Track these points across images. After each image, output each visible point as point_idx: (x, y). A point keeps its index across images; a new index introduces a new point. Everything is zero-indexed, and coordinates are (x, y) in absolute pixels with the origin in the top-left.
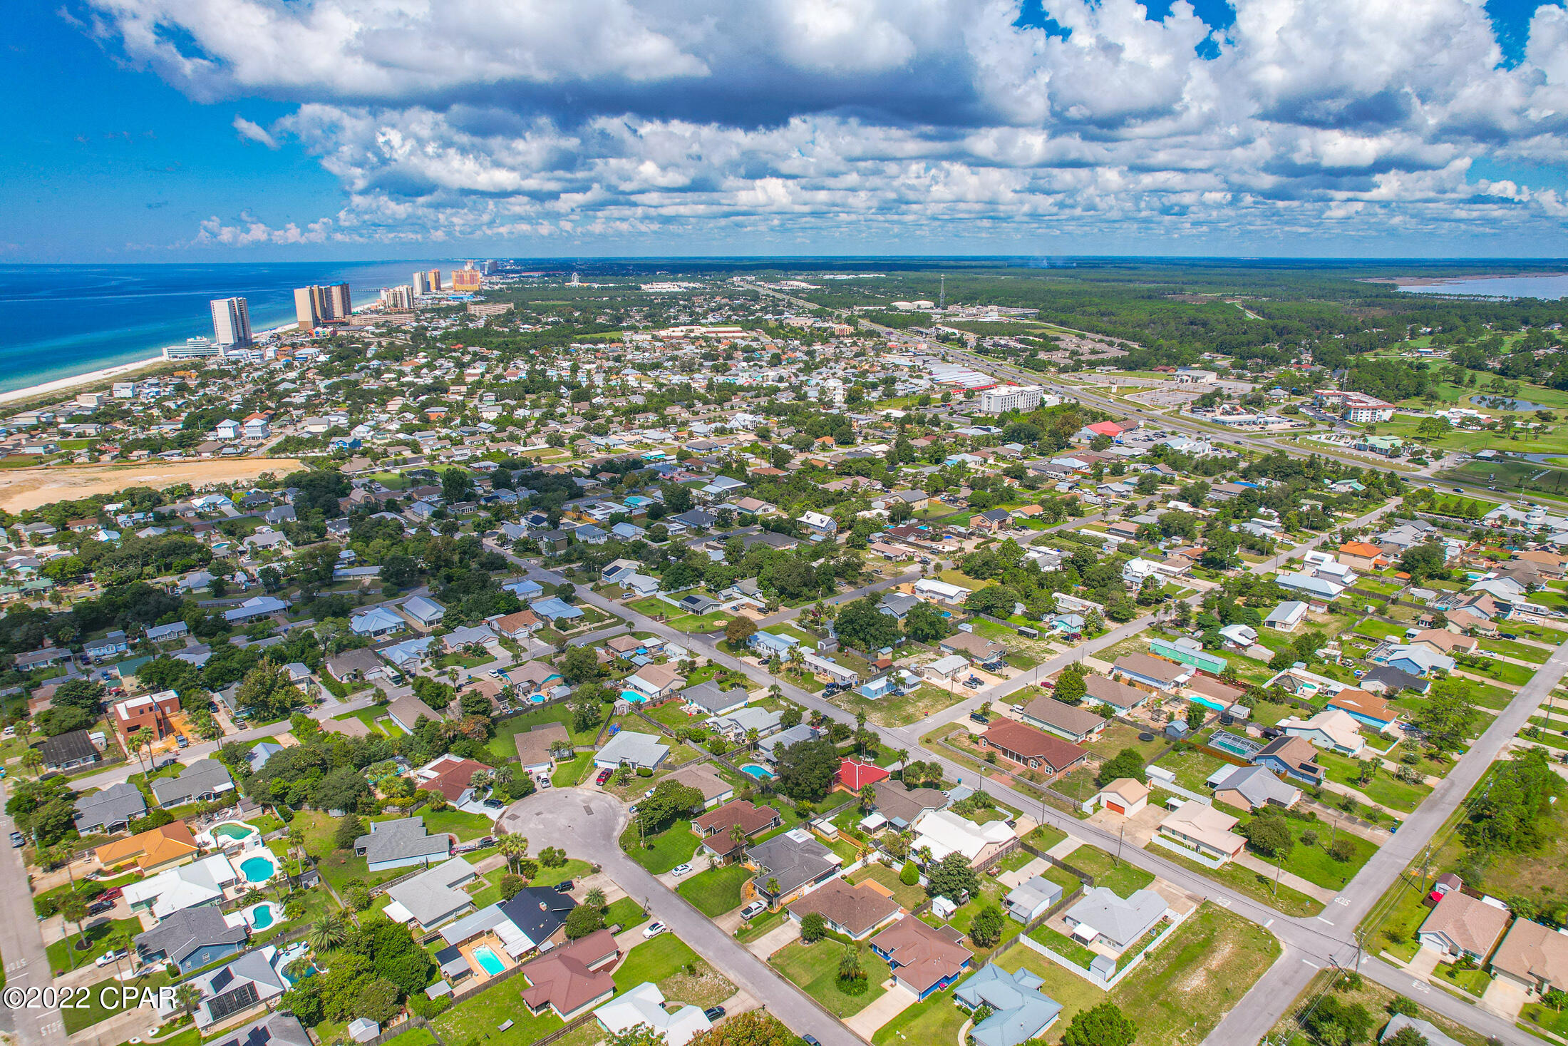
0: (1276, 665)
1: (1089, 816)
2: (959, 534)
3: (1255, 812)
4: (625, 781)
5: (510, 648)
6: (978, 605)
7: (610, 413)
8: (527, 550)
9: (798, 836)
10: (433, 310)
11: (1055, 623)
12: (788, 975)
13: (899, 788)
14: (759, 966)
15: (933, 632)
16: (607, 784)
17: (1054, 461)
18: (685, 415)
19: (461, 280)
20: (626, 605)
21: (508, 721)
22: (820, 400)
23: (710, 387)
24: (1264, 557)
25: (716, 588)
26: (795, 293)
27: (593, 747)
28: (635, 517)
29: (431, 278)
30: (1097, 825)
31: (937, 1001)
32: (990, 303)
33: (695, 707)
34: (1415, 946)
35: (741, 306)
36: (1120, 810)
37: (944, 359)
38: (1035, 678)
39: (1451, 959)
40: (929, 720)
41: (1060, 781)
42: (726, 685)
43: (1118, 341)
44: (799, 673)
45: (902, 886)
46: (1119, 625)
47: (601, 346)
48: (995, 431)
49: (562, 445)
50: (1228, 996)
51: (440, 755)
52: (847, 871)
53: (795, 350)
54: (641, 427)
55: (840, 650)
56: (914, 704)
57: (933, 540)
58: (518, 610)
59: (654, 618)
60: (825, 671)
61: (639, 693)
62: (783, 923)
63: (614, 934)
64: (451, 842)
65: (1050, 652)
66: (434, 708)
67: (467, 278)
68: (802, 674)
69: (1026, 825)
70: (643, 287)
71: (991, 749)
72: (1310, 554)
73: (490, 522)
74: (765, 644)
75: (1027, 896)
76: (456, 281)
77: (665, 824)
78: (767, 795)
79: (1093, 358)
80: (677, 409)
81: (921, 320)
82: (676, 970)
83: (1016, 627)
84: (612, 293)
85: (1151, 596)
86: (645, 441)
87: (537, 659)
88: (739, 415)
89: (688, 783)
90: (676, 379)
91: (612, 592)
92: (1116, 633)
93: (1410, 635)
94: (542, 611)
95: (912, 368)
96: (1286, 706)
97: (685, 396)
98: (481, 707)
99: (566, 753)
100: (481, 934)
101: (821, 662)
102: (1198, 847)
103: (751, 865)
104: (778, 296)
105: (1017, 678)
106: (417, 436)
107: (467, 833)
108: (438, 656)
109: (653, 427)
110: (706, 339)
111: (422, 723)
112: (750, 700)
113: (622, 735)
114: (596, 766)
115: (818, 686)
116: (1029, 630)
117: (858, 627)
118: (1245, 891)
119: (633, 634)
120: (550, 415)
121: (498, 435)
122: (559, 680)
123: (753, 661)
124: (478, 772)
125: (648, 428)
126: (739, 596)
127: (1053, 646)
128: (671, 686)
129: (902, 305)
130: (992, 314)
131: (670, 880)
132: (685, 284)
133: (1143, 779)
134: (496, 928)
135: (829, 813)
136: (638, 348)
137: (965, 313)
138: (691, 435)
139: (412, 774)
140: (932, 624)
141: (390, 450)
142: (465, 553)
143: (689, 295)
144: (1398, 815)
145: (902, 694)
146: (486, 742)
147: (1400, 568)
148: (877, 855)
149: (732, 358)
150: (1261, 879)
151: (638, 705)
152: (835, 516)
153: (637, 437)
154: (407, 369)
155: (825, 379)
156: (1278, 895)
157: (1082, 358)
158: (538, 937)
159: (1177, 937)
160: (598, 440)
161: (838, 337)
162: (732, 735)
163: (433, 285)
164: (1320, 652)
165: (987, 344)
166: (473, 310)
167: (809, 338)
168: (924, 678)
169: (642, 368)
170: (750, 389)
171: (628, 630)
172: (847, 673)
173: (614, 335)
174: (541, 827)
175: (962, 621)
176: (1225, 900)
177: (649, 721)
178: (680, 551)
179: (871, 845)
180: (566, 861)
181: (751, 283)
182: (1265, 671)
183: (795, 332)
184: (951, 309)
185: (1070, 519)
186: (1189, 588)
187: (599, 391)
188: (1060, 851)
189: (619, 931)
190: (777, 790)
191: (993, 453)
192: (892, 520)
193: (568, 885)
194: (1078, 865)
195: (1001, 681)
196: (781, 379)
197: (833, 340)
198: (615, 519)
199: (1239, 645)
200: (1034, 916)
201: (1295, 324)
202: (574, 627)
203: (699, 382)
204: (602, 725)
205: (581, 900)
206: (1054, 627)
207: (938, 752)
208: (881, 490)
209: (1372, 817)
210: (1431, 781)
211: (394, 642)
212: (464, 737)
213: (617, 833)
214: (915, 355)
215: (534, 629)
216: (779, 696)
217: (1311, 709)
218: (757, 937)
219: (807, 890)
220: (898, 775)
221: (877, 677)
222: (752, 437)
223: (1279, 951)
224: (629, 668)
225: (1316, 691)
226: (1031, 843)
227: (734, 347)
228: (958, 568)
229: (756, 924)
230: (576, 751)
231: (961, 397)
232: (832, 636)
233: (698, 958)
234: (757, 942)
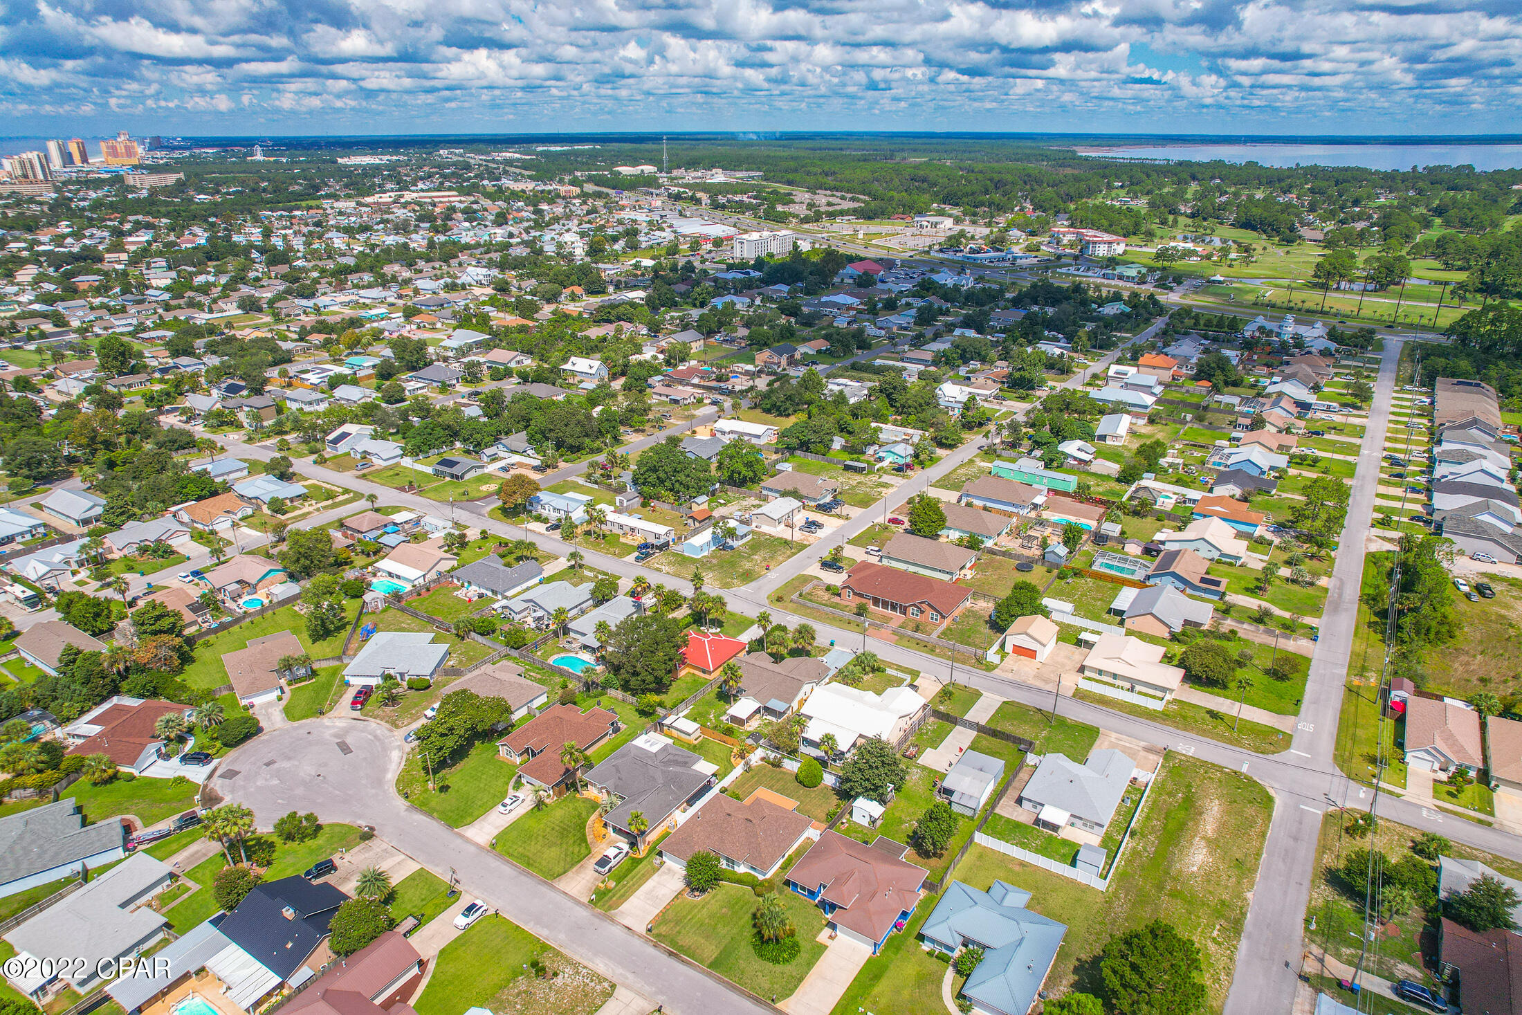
0: (1126, 478)
1: (998, 666)
2: (747, 373)
3: (1176, 637)
4: (392, 700)
5: (208, 543)
6: (794, 442)
7: (315, 274)
8: (223, 424)
9: (651, 742)
10: (79, 182)
11: (881, 454)
12: (681, 949)
13: (762, 660)
14: (637, 942)
15: (751, 474)
16: (368, 707)
17: (824, 299)
18: (406, 274)
19: (114, 153)
20: (363, 477)
21: (212, 638)
22: (558, 254)
23: (431, 245)
24: (1065, 376)
25: (476, 447)
26: (509, 162)
27: (339, 658)
28: (362, 378)
29: (75, 152)
30: (1010, 675)
31: (898, 948)
32: (713, 167)
33: (474, 590)
34: (1402, 767)
35: (453, 173)
36: (1031, 653)
37: (681, 214)
38: (879, 515)
39: (1444, 777)
40: (772, 575)
41: (949, 629)
42: (510, 558)
43: (850, 195)
44: (600, 535)
45: (802, 790)
46: (948, 452)
47: (298, 213)
48: (756, 274)
49: (260, 310)
50: (1242, 868)
51: (104, 699)
52: (726, 782)
53: (519, 210)
54: (356, 286)
55: (644, 505)
56: (749, 558)
57: (719, 379)
58: (214, 493)
59: (402, 489)
60: (633, 530)
61: (395, 581)
62: (655, 870)
63: (407, 934)
64: (128, 829)
65: (886, 485)
66: (94, 635)
67: (121, 152)
68: (604, 537)
69: (930, 686)
70: (340, 160)
71: (858, 600)
72: (1112, 369)
73: (168, 394)
74: (551, 503)
75: (966, 780)
76: (108, 155)
77: (459, 753)
78: (593, 692)
79: (831, 209)
80: (396, 267)
81: (648, 183)
82: (516, 974)
83: (839, 462)
84: (304, 166)
85: (973, 420)
86: (362, 301)
87: (251, 553)
88: (470, 269)
89: (484, 691)
90: (391, 240)
91: (342, 464)
92: (948, 461)
93: (1234, 438)
94: (249, 493)
95: (650, 223)
96: (1153, 519)
97: (405, 256)
98: (165, 623)
99: (302, 672)
100: (186, 977)
101: (624, 519)
102: (1132, 687)
103: (592, 793)
104: (491, 165)
105: (860, 519)
106: (59, 306)
107: (155, 811)
108: (99, 564)
109: (370, 286)
110: (419, 203)
111: (72, 656)
112: (545, 574)
113: (379, 638)
114: (348, 684)
115: (627, 549)
116: (856, 464)
117: (663, 475)
118: (1202, 732)
119: (377, 510)
120: (240, 279)
121: (173, 303)
122: (282, 576)
123: (540, 527)
124: (168, 715)
125: (363, 287)
126: (506, 455)
127: (886, 479)
128: (438, 568)
129: (625, 170)
130: (719, 177)
131: (484, 830)
132: (388, 157)
133: (1045, 614)
134: (209, 964)
135: (682, 706)
136: (341, 213)
137: (691, 176)
138: (417, 291)
139: (59, 733)
140: (749, 465)
141: (20, 323)
142: (134, 432)
143: (392, 167)
144: (1311, 621)
145: (732, 548)
146: (180, 670)
147: (1197, 377)
148: (760, 753)
149: (451, 219)
150: (1214, 715)
151: (397, 597)
152: (605, 361)
153: (354, 298)
154: (44, 239)
155: (561, 234)
156: (1239, 731)
157: (822, 209)
158: (284, 966)
159: (1155, 802)
160: (304, 302)
161: (564, 198)
162: (530, 620)
163: (77, 159)
164: (1162, 462)
165: (722, 200)
166: (131, 181)
167: (534, 200)
168: (753, 527)
169: (349, 231)
170: (478, 245)
171: (369, 505)
172: (661, 529)
173: (313, 203)
174: (276, 782)
175: (777, 461)
176: (1188, 746)
177: (415, 615)
178: (423, 409)
179: (750, 741)
180: (319, 827)
181: (460, 155)
182: (1117, 485)
183: (516, 196)
184: (675, 173)
185: (860, 352)
186: (1004, 410)
187: (300, 254)
188: (981, 713)
189: (416, 926)
190: (605, 686)
191: (759, 294)
192: (668, 363)
193: (327, 867)
194: (1007, 728)
195: (841, 522)
196: (511, 235)
197: (560, 201)
198: (335, 382)
199: (1082, 461)
200: (981, 804)
202: (295, 508)
203: (418, 241)
204: (349, 628)
205: (349, 887)
206: (881, 459)
207: (795, 612)
208: (648, 335)
209: (1289, 627)
210: (1322, 581)
211: (27, 551)
212: (142, 669)
213: (392, 775)
214: (650, 211)
215: (240, 515)
216: (581, 566)
217: (1178, 520)
218: (624, 898)
219: (680, 817)
220: (759, 644)
221: (696, 532)
222: (489, 291)
223: (1270, 799)
224: (377, 551)
225: (1174, 501)
226: (942, 708)
227: (453, 209)
228: (755, 407)
229: (619, 880)
230: (316, 666)
231: (709, 247)
232: (631, 490)
233: (545, 948)
234: (625, 907)
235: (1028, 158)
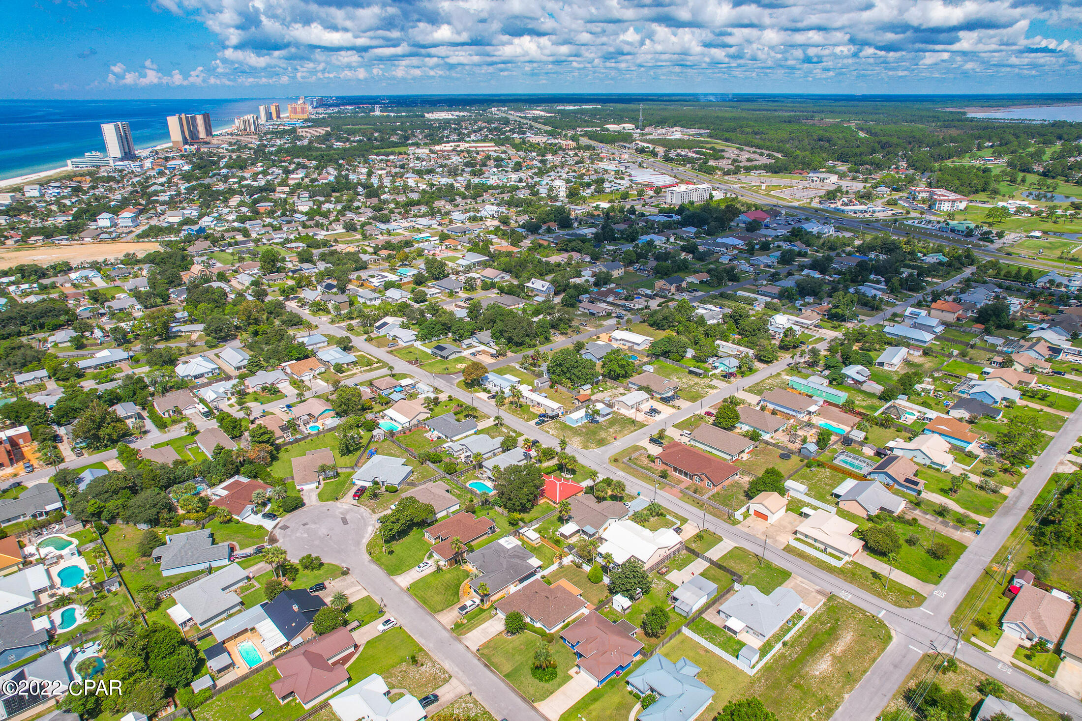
0: (885, 397)
1: (740, 522)
2: (647, 296)
3: (870, 519)
4: (375, 496)
5: (298, 387)
6: (658, 351)
7: (392, 206)
8: (320, 310)
9: (509, 542)
10: (273, 133)
11: (716, 364)
12: (493, 664)
13: (591, 500)
14: (470, 655)
15: (623, 372)
16: (362, 499)
17: (719, 240)
18: (449, 207)
19: (295, 111)
20: (391, 352)
21: (289, 447)
22: (548, 195)
23: (468, 187)
24: (874, 313)
25: (458, 340)
26: (535, 119)
27: (353, 468)
28: (404, 284)
29: (273, 110)
30: (746, 530)
31: (613, 686)
32: (675, 126)
33: (436, 434)
34: (999, 632)
35: (496, 128)
36: (765, 517)
37: (640, 165)
38: (701, 408)
39: (1028, 644)
40: (617, 443)
41: (718, 493)
42: (461, 416)
43: (766, 152)
44: (518, 405)
45: (589, 584)
46: (765, 366)
47: (392, 157)
48: (676, 218)
49: (355, 230)
50: (850, 679)
51: (232, 476)
52: (546, 572)
53: (532, 159)
54: (415, 216)
55: (551, 387)
56: (606, 430)
57: (626, 299)
58: (306, 357)
59: (411, 363)
60: (539, 404)
61: (394, 423)
62: (491, 617)
63: (351, 630)
64: (232, 549)
65: (713, 387)
66: (232, 438)
67: (299, 109)
68: (521, 406)
69: (690, 530)
70: (426, 115)
71: (664, 467)
72: (909, 310)
73: (293, 289)
74: (495, 381)
75: (689, 594)
76: (291, 112)
77: (403, 533)
78: (486, 507)
79: (749, 164)
80: (443, 202)
81: (626, 138)
82: (402, 660)
83: (687, 367)
84: (403, 120)
85: (790, 343)
86: (417, 226)
87: (319, 397)
88: (487, 206)
89: (423, 499)
90: (444, 181)
91: (380, 342)
92: (763, 371)
93: (985, 373)
94: (325, 358)
95: (617, 172)
96: (892, 430)
97: (449, 193)
98: (267, 437)
99: (331, 474)
100: (246, 631)
101: (536, 397)
102: (825, 549)
103: (469, 567)
104: (522, 121)
105: (687, 409)
106: (248, 225)
107: (246, 542)
108: (242, 395)
109: (424, 216)
110: (469, 152)
111: (219, 450)
112: (479, 428)
113: (376, 458)
114: (354, 484)
115: (532, 416)
116: (696, 370)
117: (565, 370)
118: (862, 586)
119: (393, 376)
120: (348, 208)
121: (308, 223)
122: (332, 413)
123: (484, 396)
124: (259, 491)
125: (420, 217)
126: (477, 345)
127: (715, 382)
128: (419, 417)
129: (612, 127)
130: (676, 134)
131: (405, 580)
132: (457, 113)
133: (782, 492)
134: (257, 626)
135: (535, 522)
136: (418, 159)
137: (656, 133)
138: (451, 222)
139: (209, 492)
140: (622, 366)
141: (226, 235)
142: (271, 313)
143: (458, 121)
144: (981, 519)
145: (597, 422)
146: (270, 464)
147: (977, 320)
148: (570, 558)
149: (486, 166)
150: (875, 575)
151: (391, 433)
152: (553, 282)
153: (410, 224)
154: (247, 175)
155: (552, 180)
156: (889, 589)
157: (741, 164)
158: (290, 634)
159: (809, 627)
160: (383, 226)
161: (564, 150)
162: (463, 456)
163: (274, 115)
164: (918, 387)
165: (673, 154)
166: (300, 132)
167: (543, 151)
168: (615, 409)
169: (419, 173)
170: (498, 187)
171: (389, 372)
172: (555, 405)
173: (402, 149)
174: (306, 535)
175: (646, 363)
176: (848, 593)
177: (399, 446)
178: (435, 310)
179: (566, 550)
180: (322, 564)
181: (504, 112)
182: (876, 402)
183: (534, 147)
184: (647, 130)
185: (730, 284)
186: (818, 336)
187: (387, 190)
188: (716, 553)
189: (358, 627)
190: (495, 503)
191: (674, 234)
192: (596, 284)
193: (321, 587)
194: (731, 564)
195: (674, 411)
196: (521, 180)
197: (560, 152)
198: (388, 286)
199: (857, 382)
200: (694, 610)
201: (895, 140)
202: (349, 370)
203: (460, 183)
204: (362, 449)
205: (328, 600)
206: (716, 368)
207: (623, 470)
208: (590, 262)
209: (961, 521)
210: (1006, 490)
211: (209, 384)
212: (251, 462)
213: (365, 541)
214: (620, 162)
215: (317, 372)
216: (502, 425)
217: (912, 433)
218: (470, 630)
219: (513, 589)
220: (590, 490)
221: (578, 409)
222: (496, 223)
223: (890, 638)
224: (388, 403)
225: (915, 418)
226: (693, 546)
227: (488, 158)
228: (644, 321)
229: (470, 619)
230: (340, 471)
231: (651, 193)
232: (546, 376)
233: (421, 650)
234: (469, 635)
235: (921, 119)
